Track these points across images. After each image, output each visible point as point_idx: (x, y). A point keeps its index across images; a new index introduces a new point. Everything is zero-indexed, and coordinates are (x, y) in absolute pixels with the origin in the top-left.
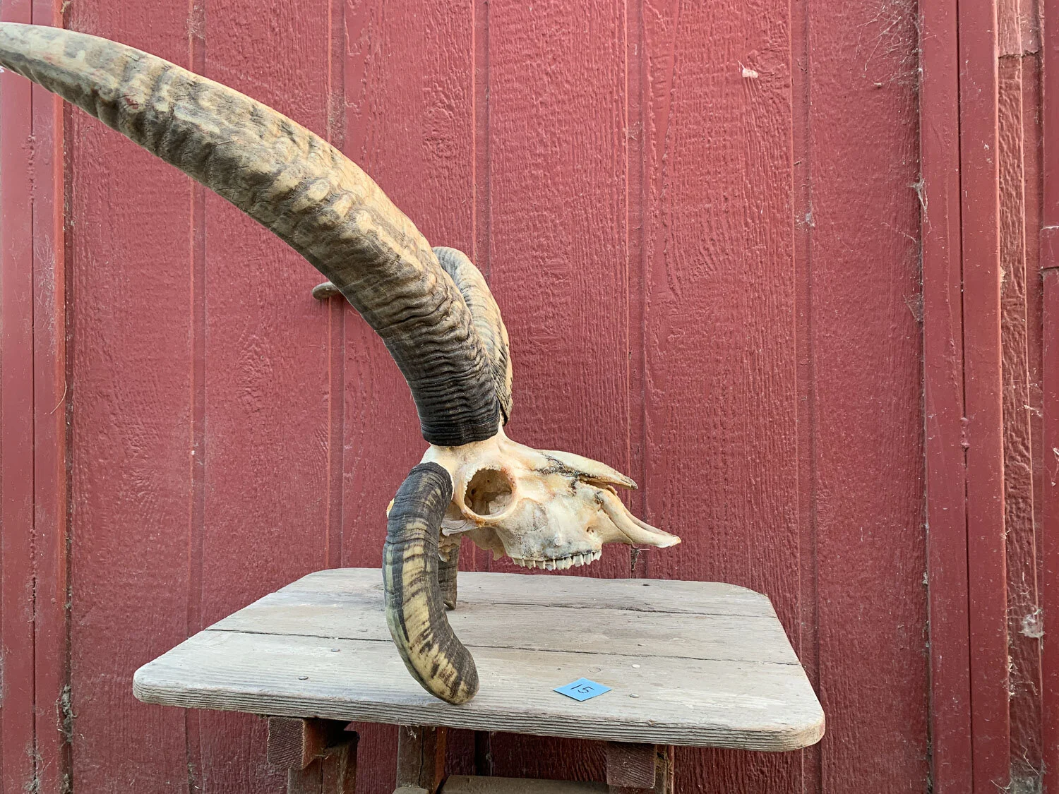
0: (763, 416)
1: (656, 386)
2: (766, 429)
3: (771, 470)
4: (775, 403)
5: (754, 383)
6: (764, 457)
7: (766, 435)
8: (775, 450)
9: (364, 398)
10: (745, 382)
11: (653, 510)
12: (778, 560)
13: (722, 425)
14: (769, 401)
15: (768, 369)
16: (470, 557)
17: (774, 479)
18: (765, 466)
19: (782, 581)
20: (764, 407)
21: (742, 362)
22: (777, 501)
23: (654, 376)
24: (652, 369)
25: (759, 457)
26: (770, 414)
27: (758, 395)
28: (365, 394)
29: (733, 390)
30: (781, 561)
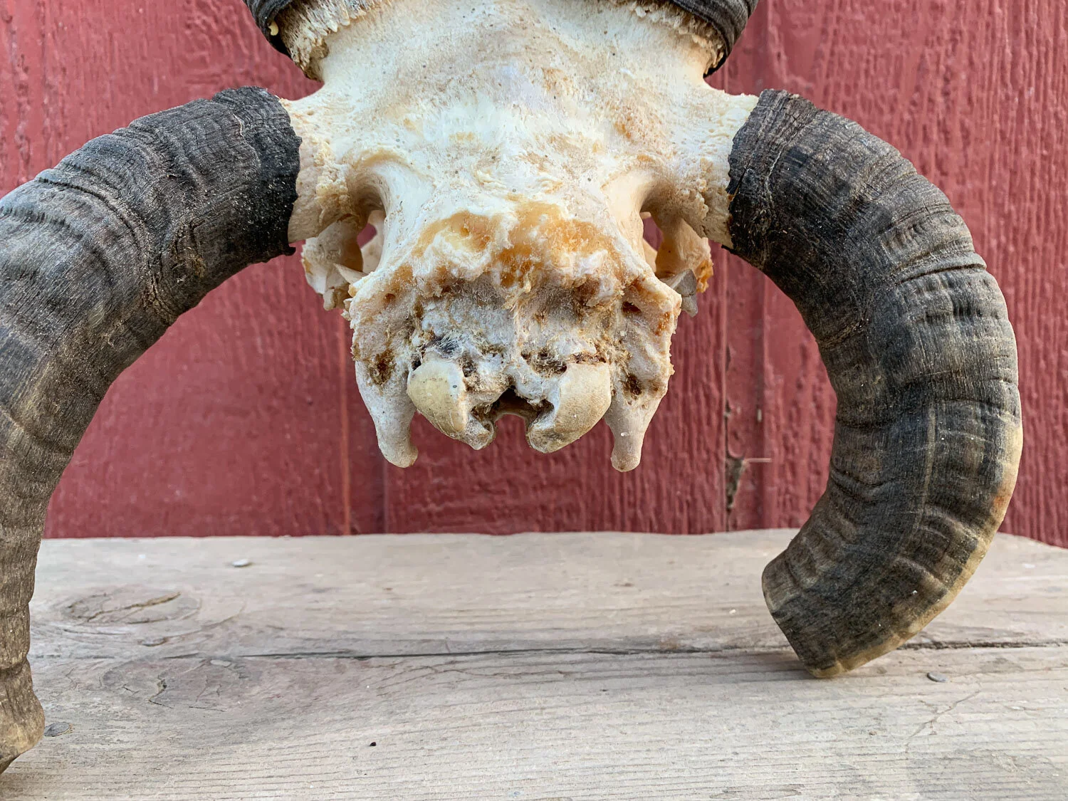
0: (1029, 143)
1: (792, 69)
2: (1033, 173)
3: (1039, 269)
4: (1056, 114)
5: (1014, 64)
6: (1026, 242)
7: (1032, 188)
8: (1048, 223)
9: (23, 87)
10: (996, 60)
11: (779, 368)
12: (1042, 468)
13: (939, 165)
14: (1045, 107)
15: (1048, 31)
16: (335, 498)
17: (1043, 290)
18: (1025, 261)
19: (1048, 513)
20: (1032, 123)
21: (991, 13)
22: (1047, 339)
23: (790, 44)
24: (786, 27)
25: (1015, 242)
26: (1046, 141)
27: (1021, 94)
28: (23, 77)
29: (969, 80)
30: (1047, 469)
